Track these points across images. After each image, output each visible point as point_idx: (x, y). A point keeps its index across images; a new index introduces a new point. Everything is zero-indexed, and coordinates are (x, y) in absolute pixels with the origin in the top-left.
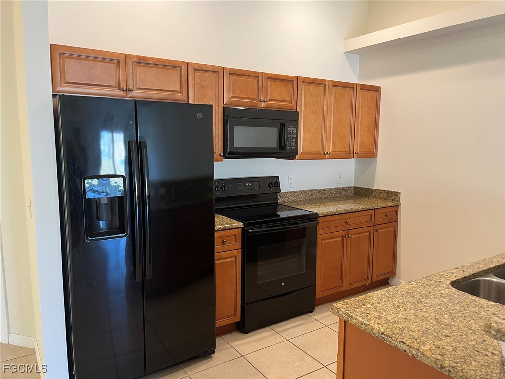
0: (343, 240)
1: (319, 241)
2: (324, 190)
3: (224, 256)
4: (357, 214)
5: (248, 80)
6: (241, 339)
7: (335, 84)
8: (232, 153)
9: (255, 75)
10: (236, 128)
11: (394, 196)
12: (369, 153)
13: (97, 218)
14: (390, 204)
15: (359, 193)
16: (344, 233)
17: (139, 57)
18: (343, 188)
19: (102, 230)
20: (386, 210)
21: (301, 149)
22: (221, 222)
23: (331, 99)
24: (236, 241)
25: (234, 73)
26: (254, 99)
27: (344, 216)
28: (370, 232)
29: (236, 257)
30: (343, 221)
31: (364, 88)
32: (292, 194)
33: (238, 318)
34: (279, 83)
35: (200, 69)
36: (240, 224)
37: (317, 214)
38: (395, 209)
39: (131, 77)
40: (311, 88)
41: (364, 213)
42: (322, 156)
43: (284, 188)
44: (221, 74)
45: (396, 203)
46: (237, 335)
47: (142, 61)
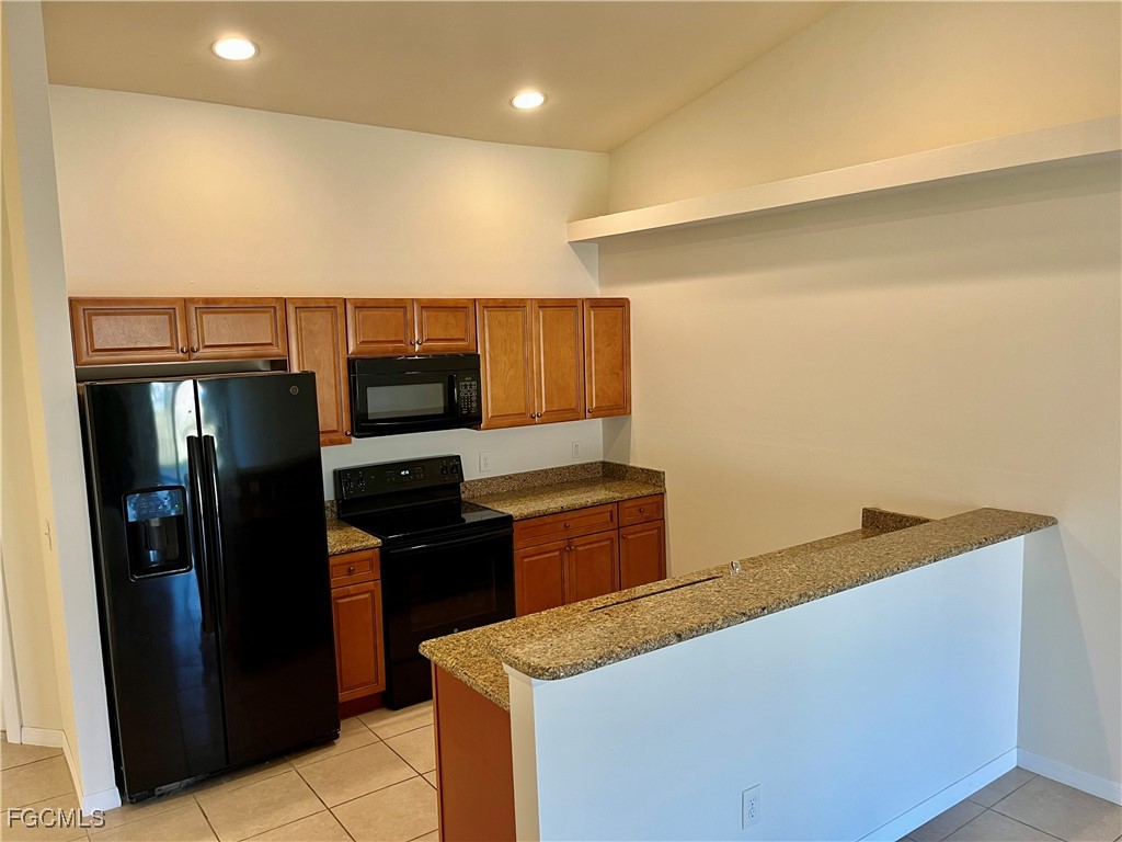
0: (561, 554)
1: (517, 560)
2: (546, 471)
3: (352, 592)
4: (584, 512)
5: (387, 313)
7: (543, 304)
8: (364, 426)
9: (400, 305)
11: (654, 477)
12: (617, 407)
13: (147, 546)
15: (611, 472)
16: (562, 544)
17: (207, 300)
18: (583, 466)
19: (154, 563)
20: (639, 502)
21: (488, 409)
24: (371, 568)
25: (362, 305)
27: (561, 517)
28: (611, 539)
29: (372, 592)
30: (561, 525)
31: (597, 304)
32: (486, 482)
33: (381, 686)
34: (442, 315)
35: (306, 306)
36: (376, 541)
37: (511, 516)
38: (656, 499)
40: (501, 315)
41: (598, 510)
42: (525, 419)
43: (470, 473)
44: (340, 311)
45: (658, 490)
47: (211, 305)
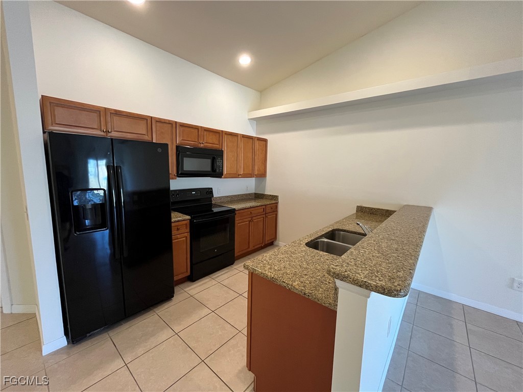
0: (249, 223)
1: (236, 225)
2: (238, 195)
3: (179, 237)
4: (256, 208)
5: (192, 130)
6: (191, 286)
7: (244, 136)
8: (182, 174)
9: (196, 128)
10: (184, 158)
11: (275, 198)
12: (262, 175)
13: (84, 218)
14: (274, 202)
15: (258, 196)
16: (250, 219)
18: (249, 194)
19: (88, 226)
20: (271, 205)
21: (225, 172)
22: (176, 217)
23: (241, 145)
24: (186, 228)
25: (183, 125)
26: (196, 142)
27: (250, 210)
28: (264, 217)
29: (186, 237)
30: (249, 213)
31: (259, 139)
32: (220, 198)
33: (189, 273)
34: (211, 134)
35: (160, 121)
36: (188, 217)
37: (235, 209)
38: (276, 204)
39: (110, 123)
40: (230, 137)
41: (260, 207)
42: (236, 176)
43: (216, 195)
44: (174, 126)
45: (276, 202)
46: (189, 283)
47: (118, 113)
